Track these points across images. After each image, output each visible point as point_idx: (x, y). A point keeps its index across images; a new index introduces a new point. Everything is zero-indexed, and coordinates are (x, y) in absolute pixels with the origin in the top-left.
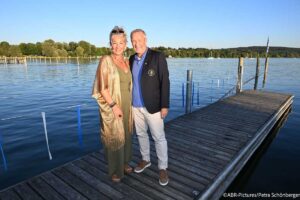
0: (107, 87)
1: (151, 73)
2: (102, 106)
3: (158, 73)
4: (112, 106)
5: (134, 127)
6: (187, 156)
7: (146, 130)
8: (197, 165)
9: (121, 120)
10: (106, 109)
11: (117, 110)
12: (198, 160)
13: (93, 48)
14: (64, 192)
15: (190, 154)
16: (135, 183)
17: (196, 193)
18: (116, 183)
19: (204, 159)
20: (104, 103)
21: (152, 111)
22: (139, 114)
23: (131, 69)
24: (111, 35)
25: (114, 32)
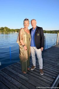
0: (22, 39)
1: (38, 35)
2: (20, 46)
3: (40, 35)
4: (23, 46)
5: (31, 54)
6: (47, 64)
7: (35, 55)
8: (52, 68)
9: (27, 51)
10: (21, 47)
11: (25, 48)
12: (51, 66)
13: (9, 29)
14: (7, 77)
15: (49, 64)
16: (32, 74)
17: (54, 77)
18: (25, 74)
19: (54, 66)
20: (21, 45)
21: (38, 48)
22: (33, 49)
23: (30, 33)
24: (24, 21)
25: (25, 20)
